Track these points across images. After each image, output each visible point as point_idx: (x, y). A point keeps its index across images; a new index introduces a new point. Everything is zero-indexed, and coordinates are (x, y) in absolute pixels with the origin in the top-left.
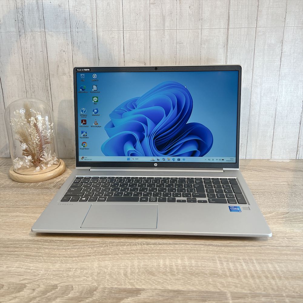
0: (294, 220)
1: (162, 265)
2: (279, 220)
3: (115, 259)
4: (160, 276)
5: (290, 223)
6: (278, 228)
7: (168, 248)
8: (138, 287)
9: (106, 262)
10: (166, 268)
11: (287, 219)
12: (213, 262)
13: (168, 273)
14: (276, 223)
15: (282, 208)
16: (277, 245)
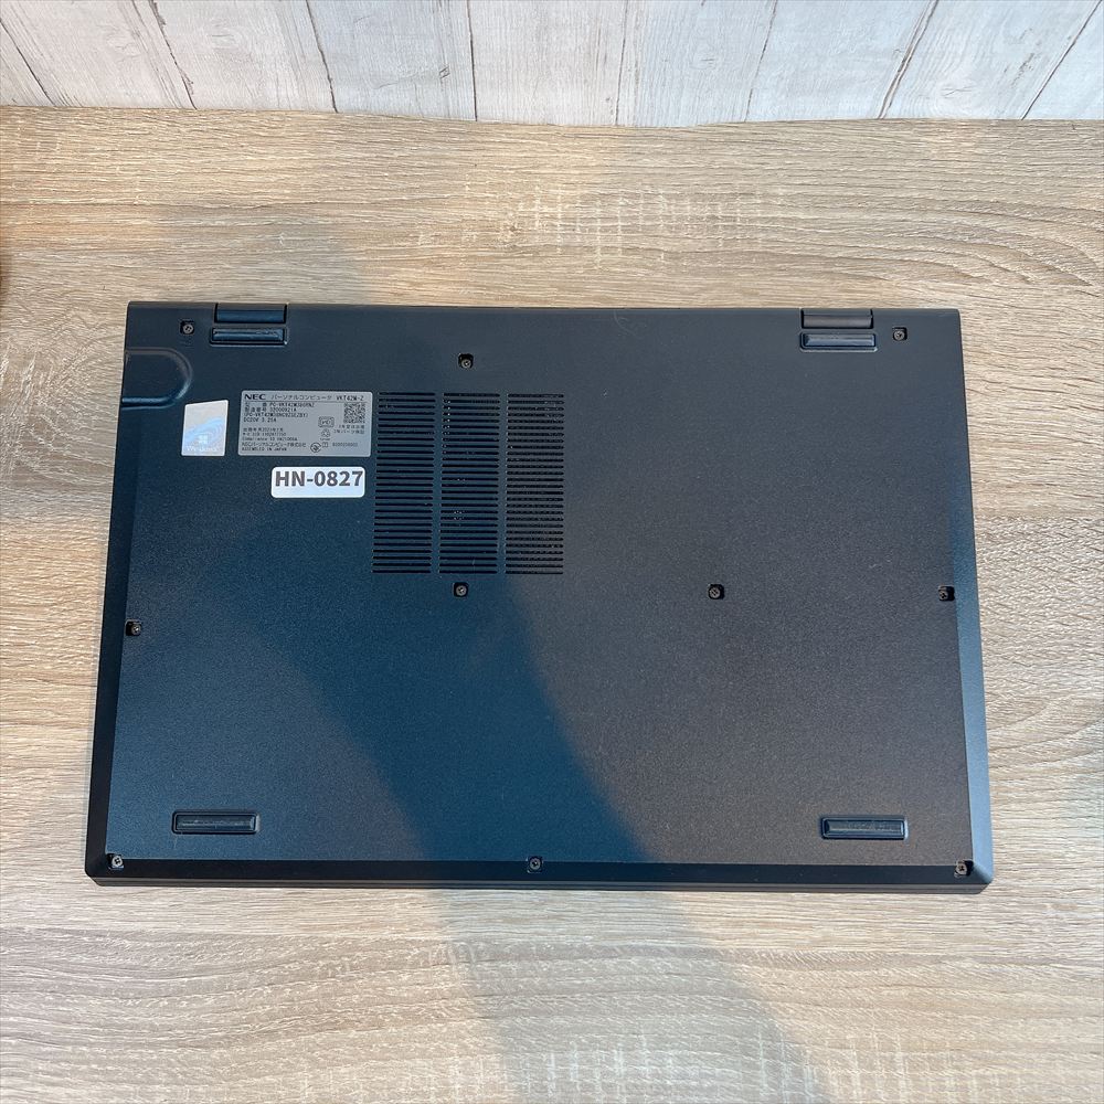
1: (553, 1086)
6: (1035, 835)
14: (1037, 795)
16: (1003, 954)
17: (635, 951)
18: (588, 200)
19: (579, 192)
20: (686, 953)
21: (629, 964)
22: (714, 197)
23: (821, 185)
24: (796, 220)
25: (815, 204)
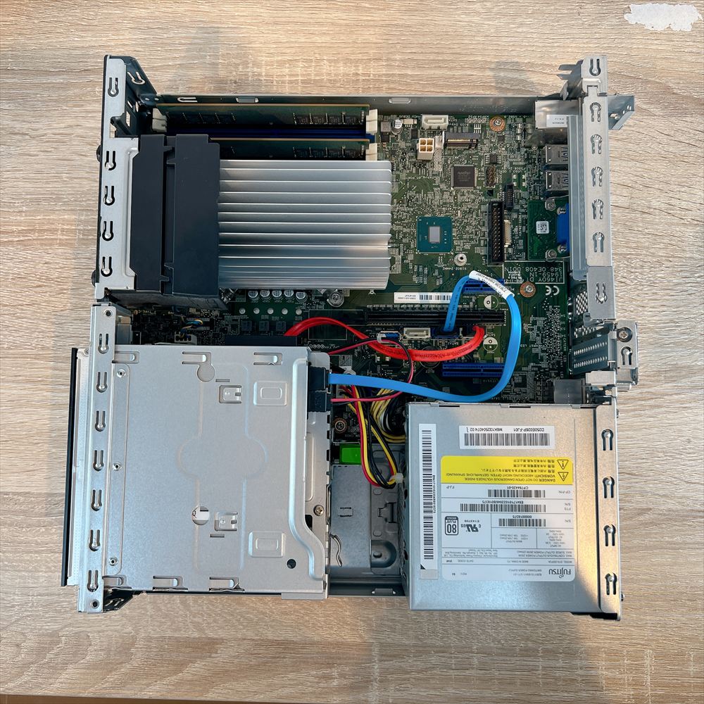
18: (281, 64)
19: (276, 58)
22: (357, 61)
23: (422, 53)
24: (406, 75)
25: (419, 65)
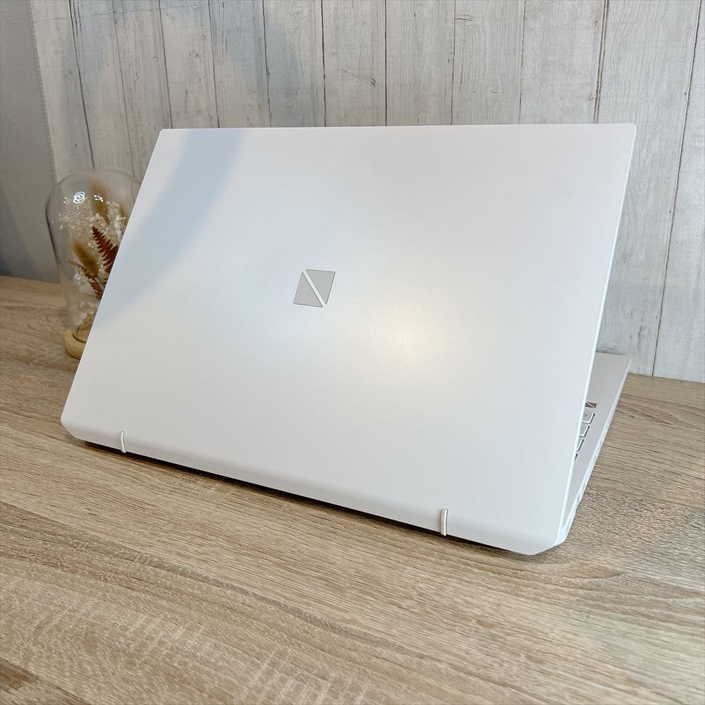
0: (615, 603)
1: (132, 630)
2: (566, 589)
3: (61, 582)
4: (99, 657)
5: (588, 609)
6: (531, 617)
7: (192, 588)
8: (31, 669)
9: (38, 583)
10: (134, 641)
11: (594, 594)
12: (252, 662)
13: (126, 655)
14: (542, 599)
15: (614, 553)
16: (473, 669)
17: (233, 588)
20: (262, 599)
21: (225, 592)
